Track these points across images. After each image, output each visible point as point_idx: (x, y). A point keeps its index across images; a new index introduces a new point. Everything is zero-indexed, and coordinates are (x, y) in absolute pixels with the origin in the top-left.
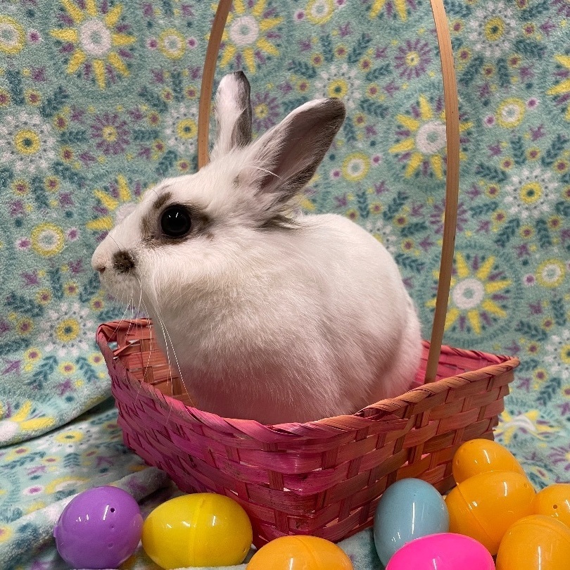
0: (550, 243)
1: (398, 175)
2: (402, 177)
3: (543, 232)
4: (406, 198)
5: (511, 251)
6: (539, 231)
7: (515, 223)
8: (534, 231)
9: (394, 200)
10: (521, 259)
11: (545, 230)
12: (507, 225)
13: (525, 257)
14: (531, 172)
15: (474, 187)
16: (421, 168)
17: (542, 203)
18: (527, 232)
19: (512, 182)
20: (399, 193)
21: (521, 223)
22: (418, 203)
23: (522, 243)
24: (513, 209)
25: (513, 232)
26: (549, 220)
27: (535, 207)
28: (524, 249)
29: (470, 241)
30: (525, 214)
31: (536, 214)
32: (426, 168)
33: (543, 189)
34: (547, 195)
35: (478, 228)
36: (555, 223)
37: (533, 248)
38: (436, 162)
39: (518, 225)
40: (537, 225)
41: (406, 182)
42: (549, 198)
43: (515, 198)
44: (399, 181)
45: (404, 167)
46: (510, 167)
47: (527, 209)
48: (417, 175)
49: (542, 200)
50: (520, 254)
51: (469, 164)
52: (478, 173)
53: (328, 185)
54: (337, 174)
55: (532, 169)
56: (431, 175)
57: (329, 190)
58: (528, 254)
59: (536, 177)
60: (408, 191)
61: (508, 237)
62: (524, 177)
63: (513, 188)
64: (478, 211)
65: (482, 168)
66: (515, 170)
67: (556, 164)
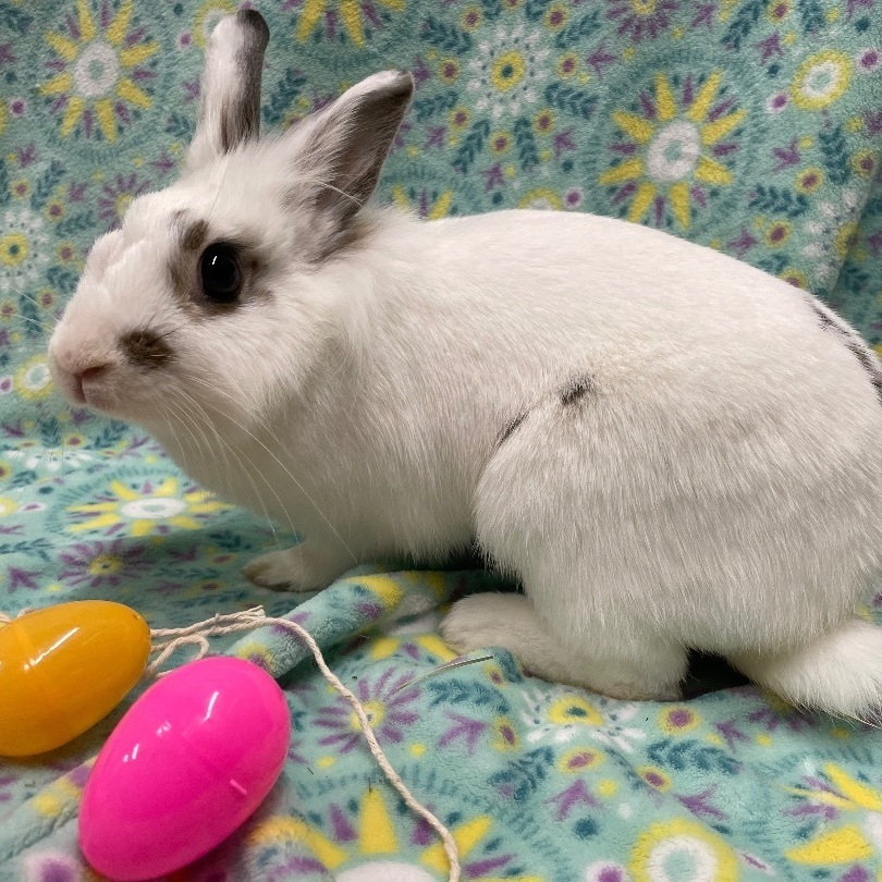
0: (536, 160)
1: (283, 36)
2: (291, 39)
3: (526, 142)
4: (301, 81)
5: (476, 178)
6: (520, 140)
7: (482, 128)
8: (511, 139)
9: (281, 84)
10: (491, 192)
11: (529, 136)
12: (469, 133)
13: (497, 188)
14: (509, 33)
15: (420, 63)
16: (324, 24)
17: (525, 89)
18: (501, 144)
19: (478, 52)
20: (289, 72)
21: (492, 129)
22: (324, 92)
23: (492, 163)
24: (480, 103)
25: (480, 144)
26: (535, 118)
27: (514, 97)
28: (495, 173)
29: (414, 164)
30: (498, 110)
31: (516, 109)
32: (331, 23)
33: (527, 63)
34: (532, 74)
35: (426, 140)
36: (545, 122)
37: (509, 170)
38: (350, 11)
39: (487, 132)
40: (516, 130)
41: (299, 50)
42: (536, 78)
43: (484, 82)
44: (286, 49)
45: (293, 22)
46: (477, 24)
47: (501, 101)
48: (318, 37)
49: (523, 83)
50: (490, 184)
51: (409, 18)
52: (425, 36)
53: (174, 61)
54: (185, 40)
55: (510, 26)
56: (343, 37)
57: (174, 69)
58: (501, 182)
59: (516, 41)
60: (303, 68)
61: (471, 155)
62: (499, 43)
63: (480, 64)
64: (426, 108)
65: (432, 27)
66: (484, 31)
67: (548, 14)
